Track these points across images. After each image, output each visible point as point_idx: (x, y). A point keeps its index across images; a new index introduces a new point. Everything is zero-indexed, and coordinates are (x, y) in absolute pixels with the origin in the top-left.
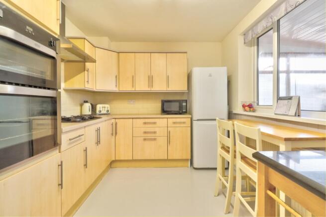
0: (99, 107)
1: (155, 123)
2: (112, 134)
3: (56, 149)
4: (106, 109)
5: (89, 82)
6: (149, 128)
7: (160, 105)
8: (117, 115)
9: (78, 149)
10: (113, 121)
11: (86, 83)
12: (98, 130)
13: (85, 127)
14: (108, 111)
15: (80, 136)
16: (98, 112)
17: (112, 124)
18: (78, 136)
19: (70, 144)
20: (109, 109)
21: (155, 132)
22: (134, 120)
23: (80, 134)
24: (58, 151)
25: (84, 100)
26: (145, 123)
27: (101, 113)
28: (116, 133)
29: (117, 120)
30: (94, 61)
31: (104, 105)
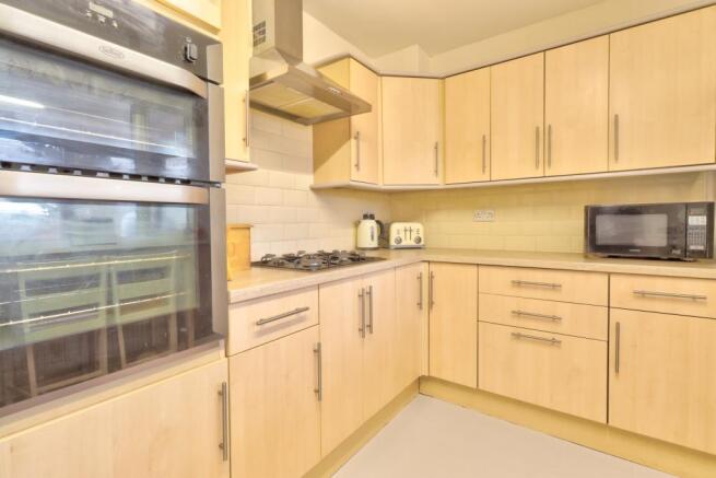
0: (397, 230)
1: (555, 287)
2: (420, 304)
3: (218, 345)
4: (414, 235)
5: (361, 167)
6: (535, 303)
7: (578, 223)
8: (439, 250)
9: (292, 347)
10: (424, 268)
11: (354, 169)
12: (365, 296)
13: (319, 286)
14: (419, 240)
15: (298, 311)
16: (393, 243)
17: (420, 278)
18: (293, 309)
19: (260, 334)
20: (421, 235)
21: (555, 319)
22: (481, 269)
23: (302, 306)
24: (222, 352)
25: (364, 213)
26: (518, 284)
27: (399, 246)
28: (431, 304)
29: (434, 268)
30: (368, 108)
31: (408, 225)
